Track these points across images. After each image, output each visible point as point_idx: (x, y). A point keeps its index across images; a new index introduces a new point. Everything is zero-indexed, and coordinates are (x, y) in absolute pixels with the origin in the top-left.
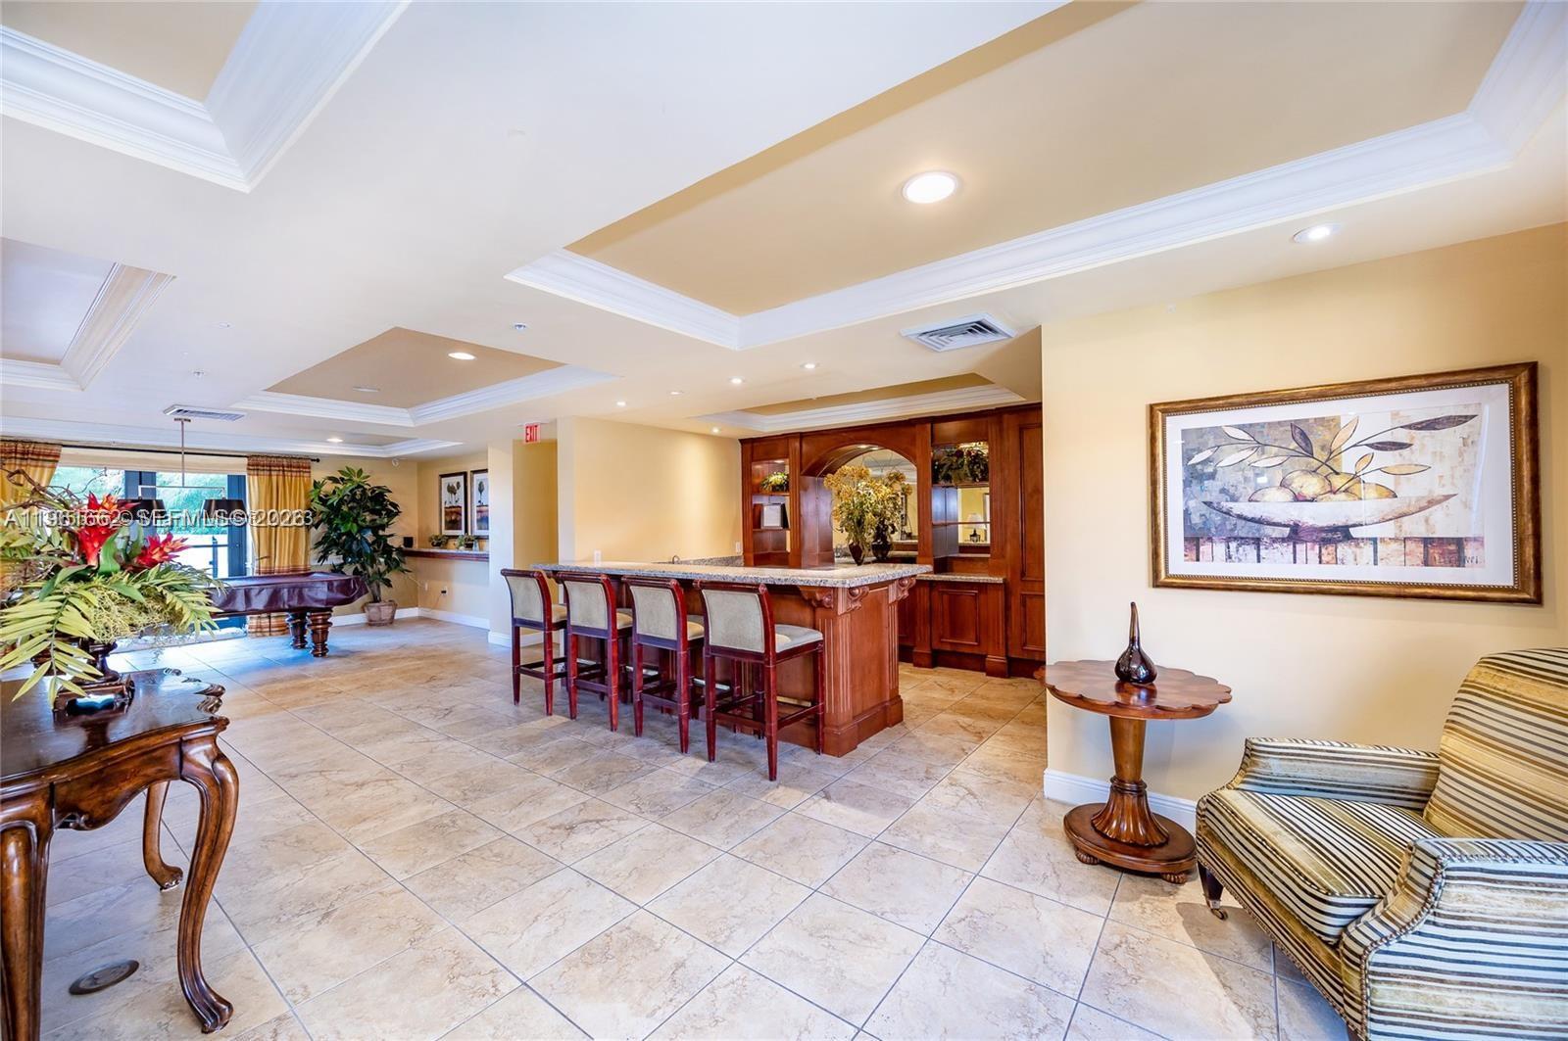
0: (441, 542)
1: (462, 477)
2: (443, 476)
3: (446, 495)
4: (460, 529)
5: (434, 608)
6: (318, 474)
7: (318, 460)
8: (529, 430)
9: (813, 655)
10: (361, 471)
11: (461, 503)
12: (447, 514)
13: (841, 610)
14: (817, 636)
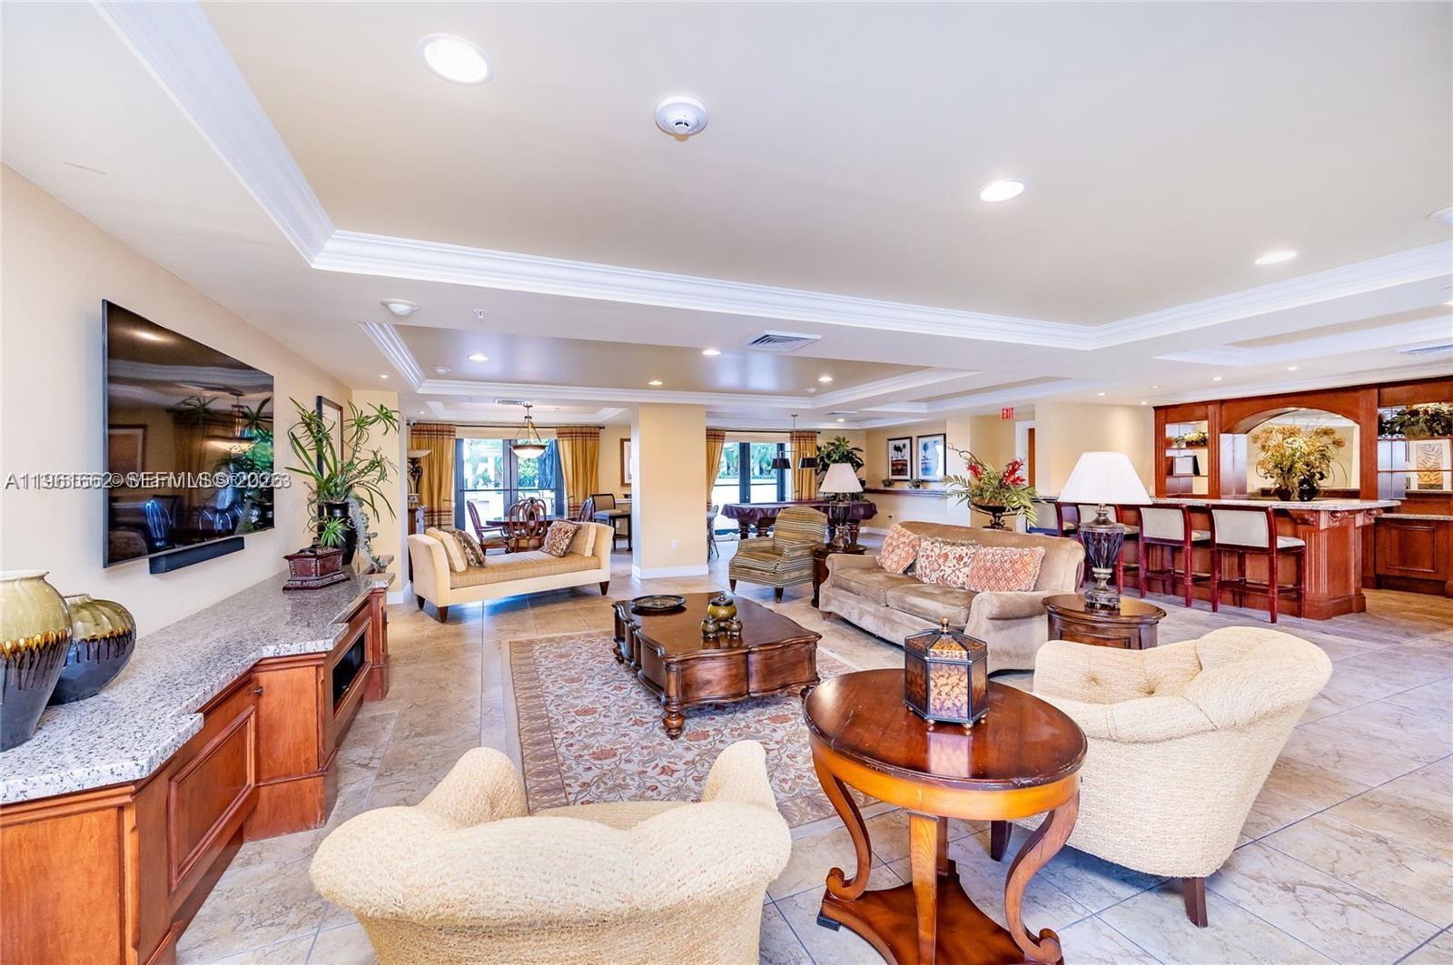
0: (889, 483)
1: (908, 440)
2: (889, 440)
3: (893, 453)
4: (906, 475)
5: (882, 528)
6: (821, 442)
7: (819, 433)
8: (1005, 412)
9: (1297, 554)
10: (844, 439)
11: (907, 458)
12: (893, 465)
13: (1323, 526)
14: (1300, 543)
